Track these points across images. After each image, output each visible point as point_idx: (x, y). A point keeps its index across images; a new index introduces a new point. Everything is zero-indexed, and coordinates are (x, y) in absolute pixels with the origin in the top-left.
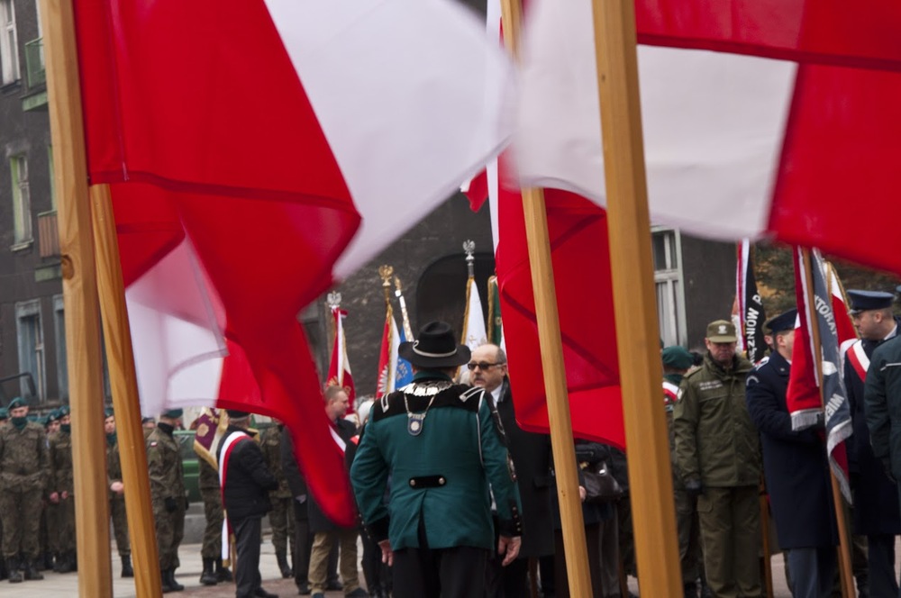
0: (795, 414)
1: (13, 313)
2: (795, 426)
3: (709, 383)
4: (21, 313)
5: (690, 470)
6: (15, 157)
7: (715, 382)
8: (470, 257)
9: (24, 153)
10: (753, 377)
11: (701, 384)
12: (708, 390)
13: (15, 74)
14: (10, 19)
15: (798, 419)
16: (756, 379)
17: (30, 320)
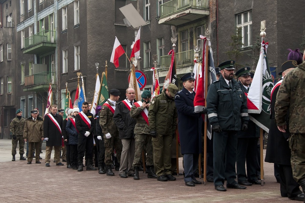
0: (196, 107)
1: (20, 99)
2: (195, 111)
3: (163, 101)
4: (22, 99)
5: (153, 127)
6: (22, 65)
7: (165, 101)
8: (97, 68)
9: (24, 64)
10: (177, 95)
11: (161, 101)
12: (163, 103)
13: (24, 46)
14: (24, 35)
15: (197, 109)
16: (179, 96)
17: (23, 100)
